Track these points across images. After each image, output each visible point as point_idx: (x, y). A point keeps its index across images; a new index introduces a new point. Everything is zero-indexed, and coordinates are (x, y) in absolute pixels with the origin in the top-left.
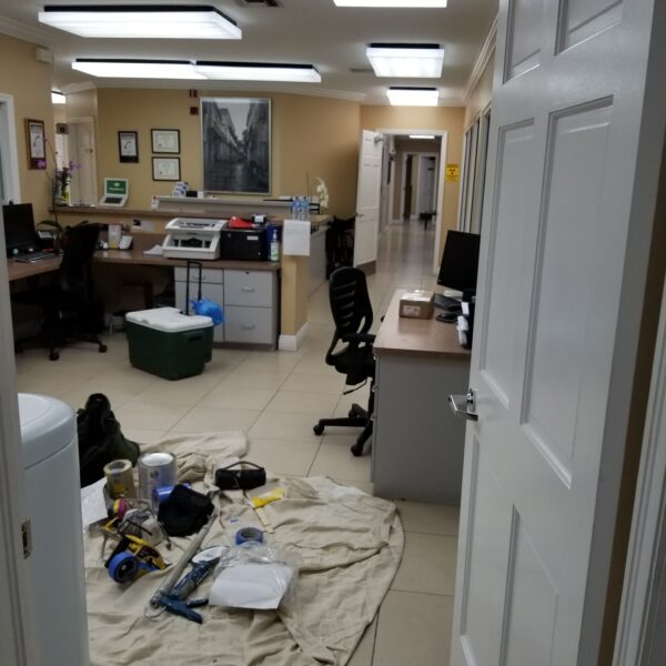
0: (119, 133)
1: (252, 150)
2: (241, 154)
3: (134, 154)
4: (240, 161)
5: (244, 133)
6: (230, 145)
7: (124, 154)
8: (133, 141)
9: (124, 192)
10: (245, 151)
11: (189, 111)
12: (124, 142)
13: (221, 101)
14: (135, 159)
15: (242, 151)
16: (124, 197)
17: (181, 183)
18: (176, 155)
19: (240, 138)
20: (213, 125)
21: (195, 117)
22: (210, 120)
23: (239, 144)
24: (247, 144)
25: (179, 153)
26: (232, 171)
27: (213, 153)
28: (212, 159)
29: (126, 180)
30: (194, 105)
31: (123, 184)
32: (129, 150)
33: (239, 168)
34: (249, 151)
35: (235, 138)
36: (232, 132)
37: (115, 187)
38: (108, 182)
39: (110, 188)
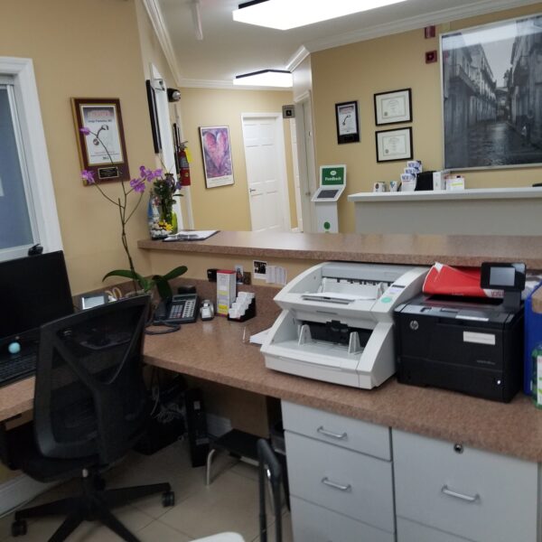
0: (337, 105)
1: (521, 98)
2: (503, 108)
3: (355, 131)
4: (499, 119)
5: (508, 75)
6: (484, 97)
7: (342, 132)
8: (353, 114)
9: (341, 182)
10: (510, 100)
11: (424, 58)
12: (342, 117)
13: (470, 39)
14: (354, 138)
15: (503, 102)
16: (341, 188)
17: (414, 162)
18: (406, 125)
19: (501, 83)
20: (458, 73)
21: (432, 66)
22: (454, 64)
23: (499, 93)
24: (512, 90)
25: (411, 120)
26: (488, 135)
27: (458, 113)
28: (458, 121)
29: (344, 166)
30: (431, 49)
31: (340, 172)
32: (348, 128)
33: (499, 131)
34: (514, 103)
35: (492, 85)
36: (487, 76)
37: (331, 176)
38: (324, 170)
39: (326, 179)
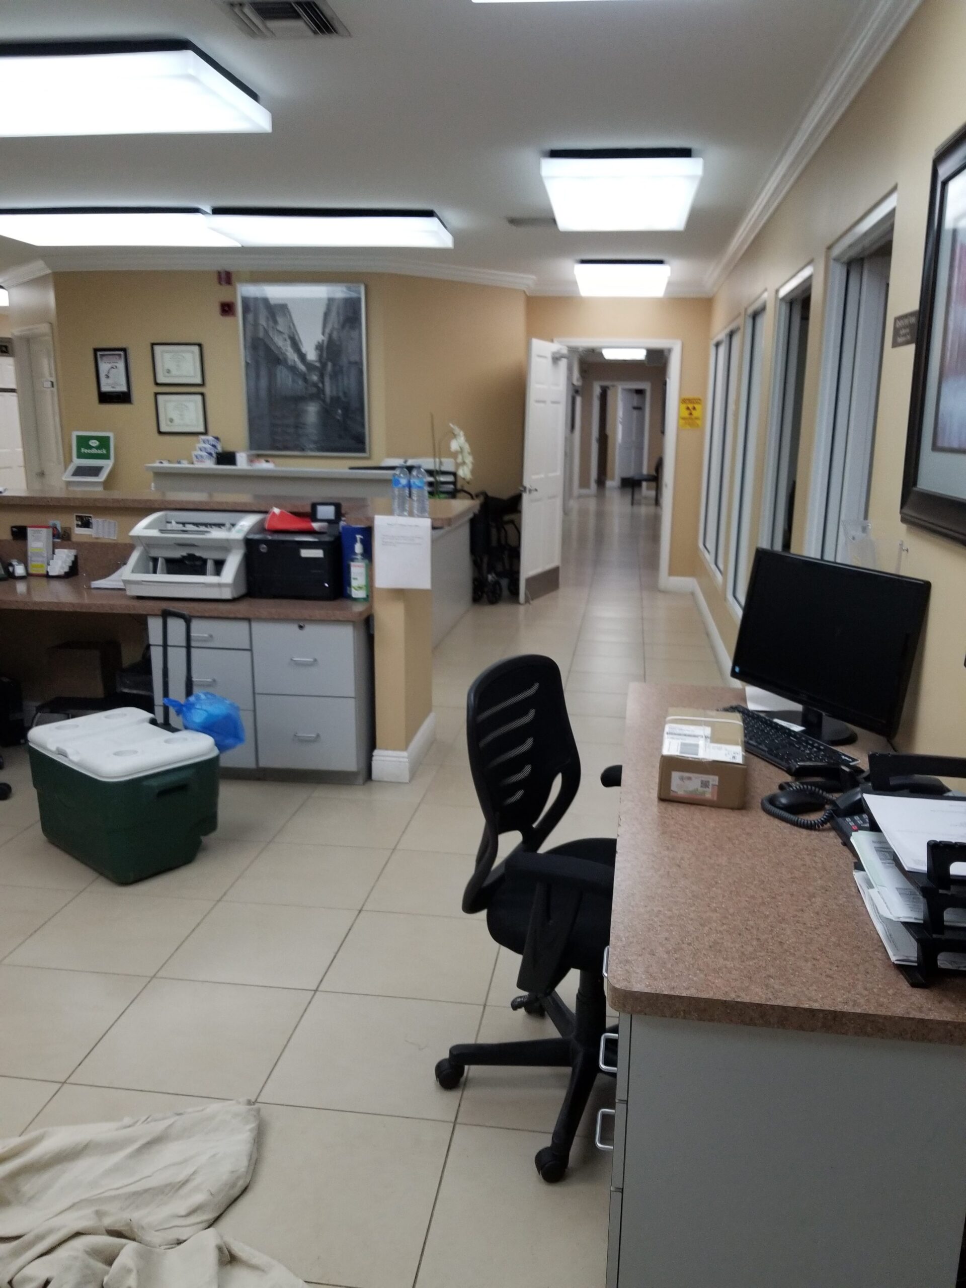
0: (96, 350)
1: (335, 376)
2: (315, 385)
3: (124, 388)
4: (313, 397)
5: (319, 347)
6: (293, 369)
7: (104, 389)
8: (121, 365)
9: (106, 457)
10: (322, 376)
11: (217, 309)
12: (104, 367)
13: (275, 292)
14: (123, 398)
15: (315, 378)
16: (107, 465)
17: (210, 438)
18: (197, 389)
19: (312, 355)
20: (261, 334)
21: (228, 320)
22: (256, 324)
23: (309, 366)
24: (324, 365)
25: (203, 385)
26: (299, 414)
27: (264, 383)
28: (263, 393)
29: (111, 435)
30: (227, 299)
31: (104, 442)
32: (114, 382)
33: (312, 411)
34: (327, 380)
35: (302, 357)
36: (296, 345)
37: (91, 447)
38: (79, 438)
39: (83, 450)
